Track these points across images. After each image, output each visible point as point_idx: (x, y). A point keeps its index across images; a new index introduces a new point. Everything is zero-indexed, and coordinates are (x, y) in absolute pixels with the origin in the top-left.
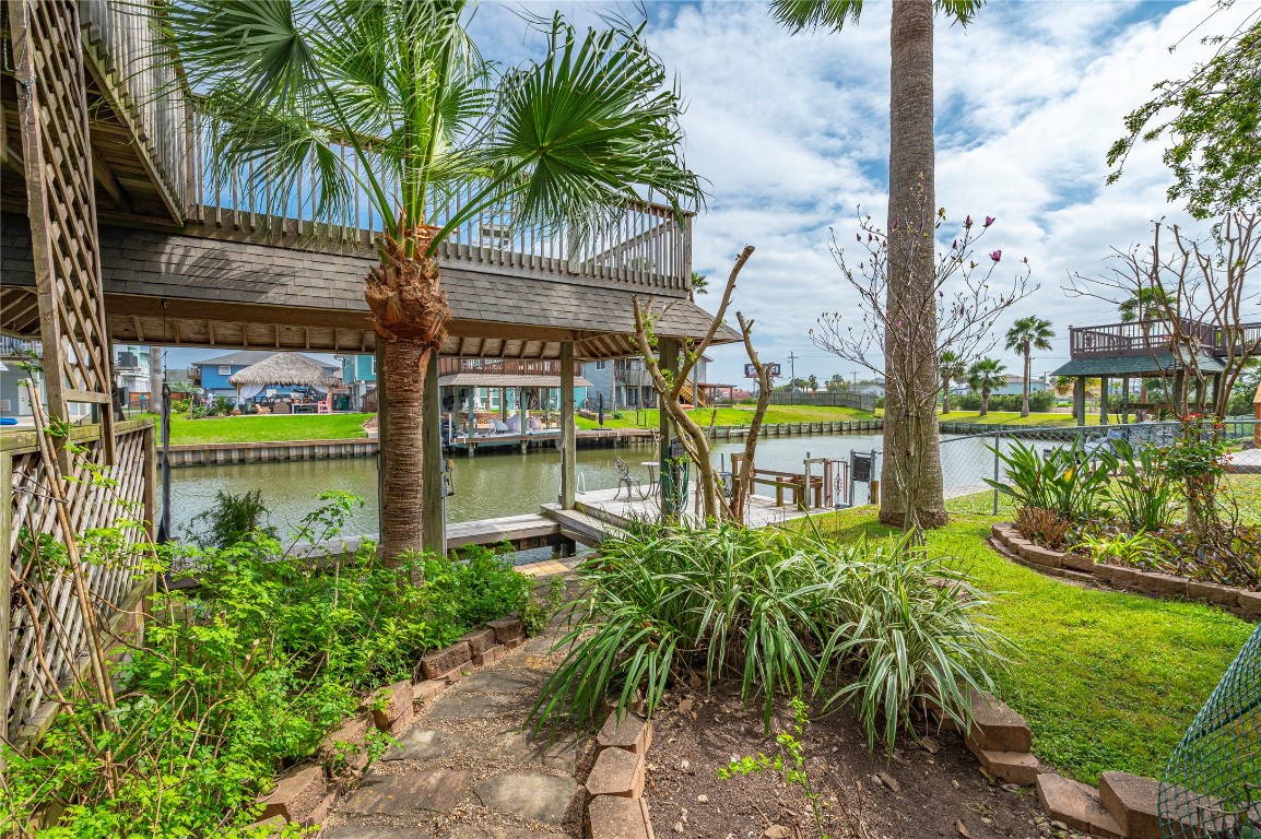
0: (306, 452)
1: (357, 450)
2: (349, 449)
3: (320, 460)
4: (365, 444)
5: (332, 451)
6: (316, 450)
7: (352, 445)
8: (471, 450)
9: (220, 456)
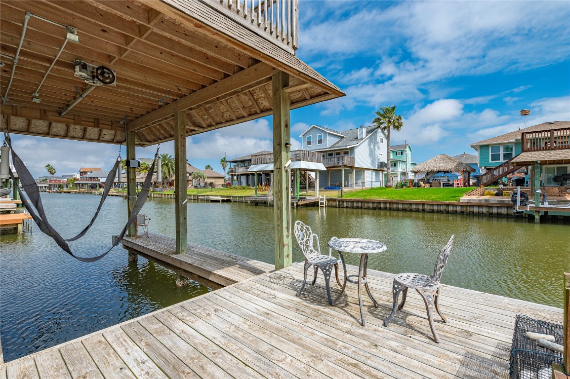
0: (421, 207)
1: (451, 208)
2: (445, 207)
3: (428, 212)
4: (456, 206)
5: (435, 208)
6: (426, 207)
7: (447, 205)
8: (537, 217)
9: (382, 206)
